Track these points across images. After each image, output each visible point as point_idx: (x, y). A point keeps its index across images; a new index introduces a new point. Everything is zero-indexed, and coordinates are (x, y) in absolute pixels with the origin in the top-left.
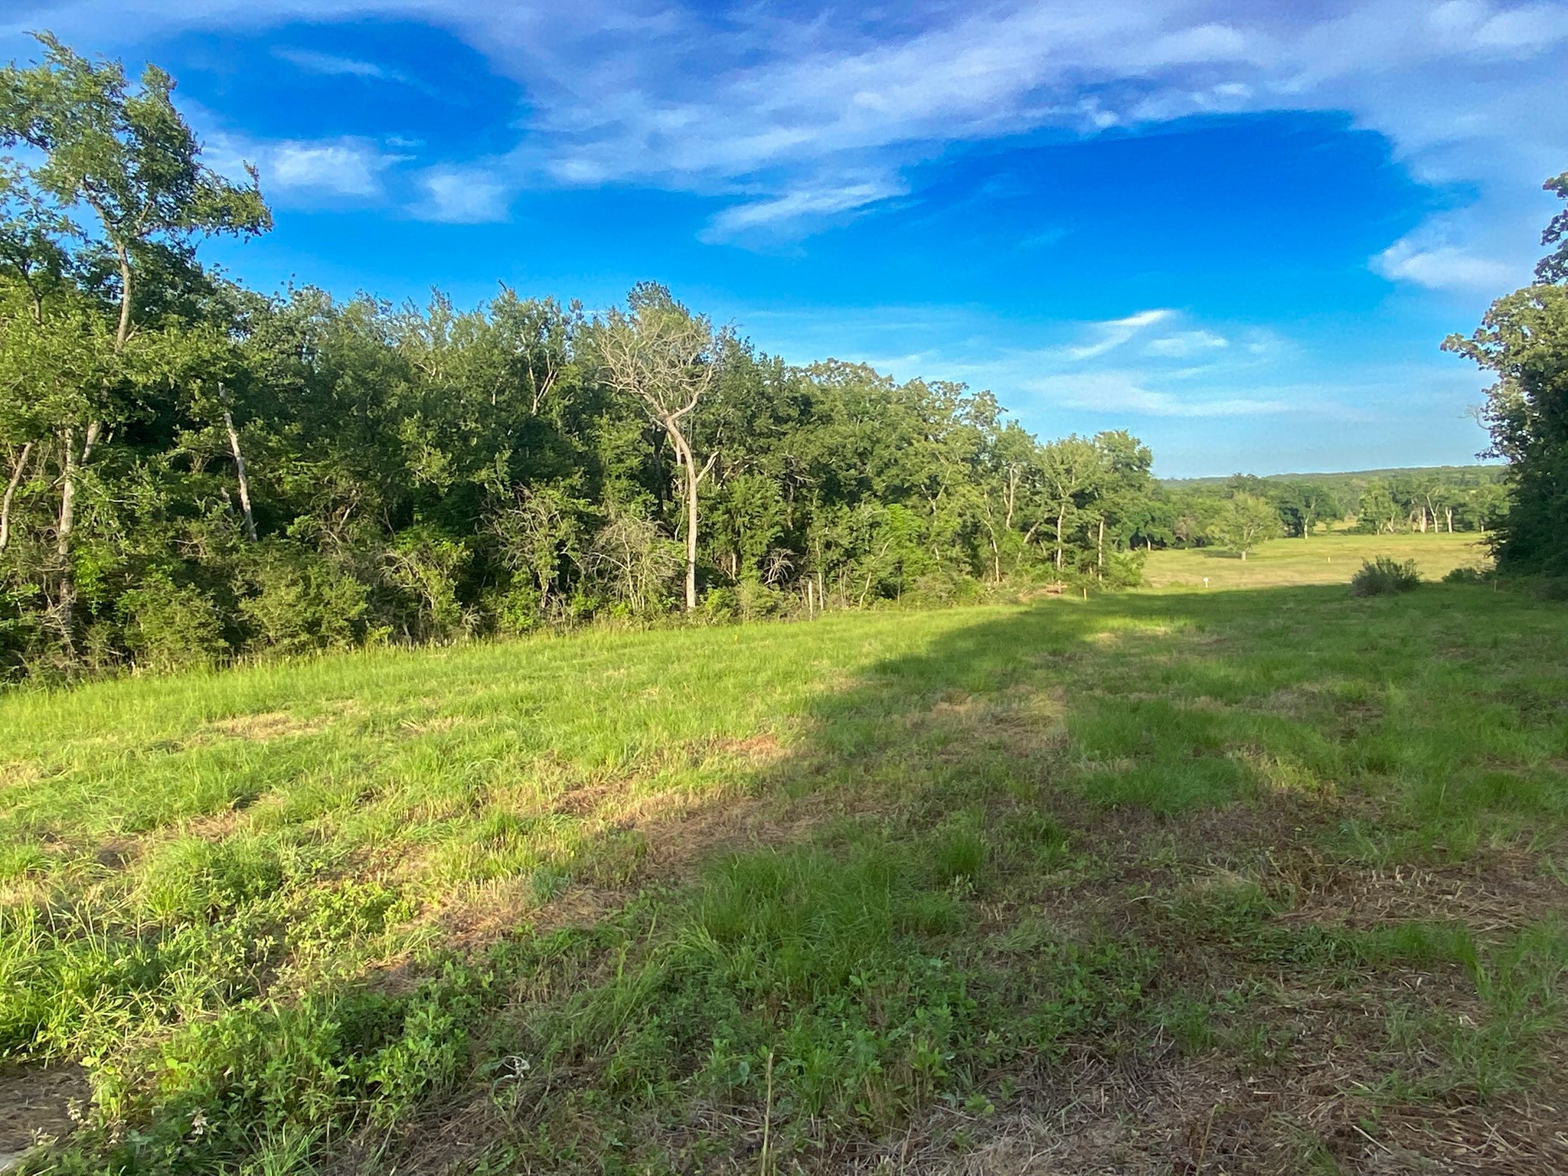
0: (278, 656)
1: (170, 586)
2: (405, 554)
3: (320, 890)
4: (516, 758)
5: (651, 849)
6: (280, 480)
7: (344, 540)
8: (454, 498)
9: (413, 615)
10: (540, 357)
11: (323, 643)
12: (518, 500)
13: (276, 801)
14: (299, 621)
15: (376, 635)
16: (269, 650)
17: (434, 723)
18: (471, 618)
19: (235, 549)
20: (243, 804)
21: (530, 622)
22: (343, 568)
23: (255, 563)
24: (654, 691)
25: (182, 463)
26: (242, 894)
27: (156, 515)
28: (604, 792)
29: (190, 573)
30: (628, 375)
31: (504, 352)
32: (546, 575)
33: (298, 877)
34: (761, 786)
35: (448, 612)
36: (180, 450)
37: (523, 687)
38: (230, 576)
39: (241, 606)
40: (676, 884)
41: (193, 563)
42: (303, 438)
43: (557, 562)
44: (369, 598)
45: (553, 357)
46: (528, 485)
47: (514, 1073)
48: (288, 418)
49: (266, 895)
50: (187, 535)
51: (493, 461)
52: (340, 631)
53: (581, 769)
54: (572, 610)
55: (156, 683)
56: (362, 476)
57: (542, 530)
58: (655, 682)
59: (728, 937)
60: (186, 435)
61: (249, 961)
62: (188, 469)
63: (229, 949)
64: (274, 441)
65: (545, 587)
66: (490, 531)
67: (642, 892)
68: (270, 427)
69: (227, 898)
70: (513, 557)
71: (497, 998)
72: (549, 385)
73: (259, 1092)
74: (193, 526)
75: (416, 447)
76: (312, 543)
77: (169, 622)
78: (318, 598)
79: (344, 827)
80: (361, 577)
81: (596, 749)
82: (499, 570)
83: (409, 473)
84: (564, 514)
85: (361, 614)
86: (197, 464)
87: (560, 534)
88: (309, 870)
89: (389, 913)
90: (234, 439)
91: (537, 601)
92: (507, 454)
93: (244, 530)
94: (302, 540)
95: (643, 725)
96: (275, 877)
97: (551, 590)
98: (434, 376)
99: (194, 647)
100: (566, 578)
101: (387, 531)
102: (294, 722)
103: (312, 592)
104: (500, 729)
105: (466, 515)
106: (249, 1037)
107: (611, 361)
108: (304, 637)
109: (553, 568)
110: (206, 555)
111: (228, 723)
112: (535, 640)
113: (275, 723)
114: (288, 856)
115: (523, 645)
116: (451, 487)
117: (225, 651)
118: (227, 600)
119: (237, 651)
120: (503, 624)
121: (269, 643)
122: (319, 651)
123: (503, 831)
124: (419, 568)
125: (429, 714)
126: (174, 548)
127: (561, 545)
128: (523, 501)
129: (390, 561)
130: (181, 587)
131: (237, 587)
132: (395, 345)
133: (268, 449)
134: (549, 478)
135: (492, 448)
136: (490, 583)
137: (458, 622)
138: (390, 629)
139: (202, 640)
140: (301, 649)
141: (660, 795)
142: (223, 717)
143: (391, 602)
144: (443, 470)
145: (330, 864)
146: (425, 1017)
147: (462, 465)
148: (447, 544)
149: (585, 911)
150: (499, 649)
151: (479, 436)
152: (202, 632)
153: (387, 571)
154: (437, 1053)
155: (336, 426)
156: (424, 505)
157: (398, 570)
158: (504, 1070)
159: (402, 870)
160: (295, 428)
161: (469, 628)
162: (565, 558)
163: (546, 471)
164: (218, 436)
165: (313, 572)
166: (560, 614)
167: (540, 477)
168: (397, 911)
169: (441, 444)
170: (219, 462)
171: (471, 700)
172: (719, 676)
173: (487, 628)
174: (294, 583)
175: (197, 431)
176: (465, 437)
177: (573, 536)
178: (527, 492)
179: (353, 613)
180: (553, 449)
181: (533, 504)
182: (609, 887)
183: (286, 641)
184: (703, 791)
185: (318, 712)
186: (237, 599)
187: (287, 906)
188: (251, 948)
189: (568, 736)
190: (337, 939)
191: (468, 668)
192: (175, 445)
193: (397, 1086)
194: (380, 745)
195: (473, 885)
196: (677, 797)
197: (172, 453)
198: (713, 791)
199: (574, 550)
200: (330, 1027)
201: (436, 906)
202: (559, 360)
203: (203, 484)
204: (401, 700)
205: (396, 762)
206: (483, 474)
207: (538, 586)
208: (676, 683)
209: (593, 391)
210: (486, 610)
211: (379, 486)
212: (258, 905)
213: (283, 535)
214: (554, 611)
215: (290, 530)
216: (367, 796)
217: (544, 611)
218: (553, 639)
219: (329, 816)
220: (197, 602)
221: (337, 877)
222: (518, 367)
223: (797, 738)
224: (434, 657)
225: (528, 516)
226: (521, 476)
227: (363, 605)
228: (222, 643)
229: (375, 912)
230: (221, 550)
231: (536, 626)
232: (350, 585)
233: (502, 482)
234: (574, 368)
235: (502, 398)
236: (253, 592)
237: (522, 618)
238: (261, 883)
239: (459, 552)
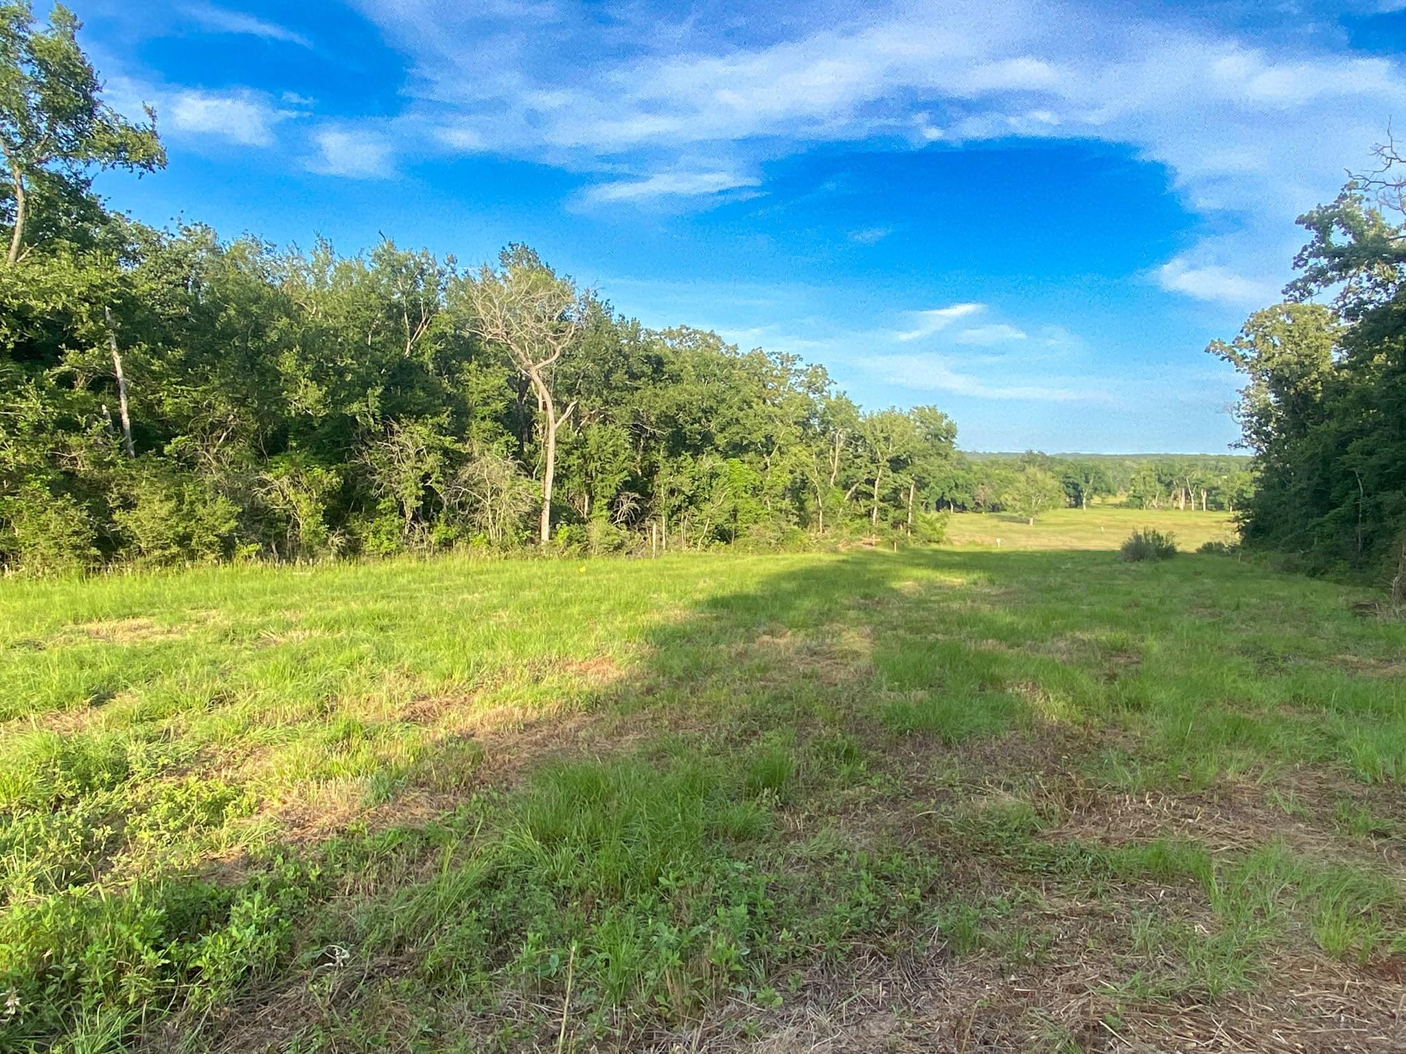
0: (148, 565)
1: (47, 495)
2: (277, 478)
3: (168, 784)
4: (368, 670)
5: (487, 757)
6: (160, 401)
7: (219, 461)
8: (327, 429)
9: (281, 535)
10: (415, 305)
11: (192, 556)
12: (388, 433)
13: (130, 701)
14: (170, 534)
15: (245, 552)
16: (140, 559)
17: (292, 634)
18: (336, 541)
19: (112, 463)
20: (99, 702)
21: (394, 546)
22: (216, 488)
23: (132, 478)
24: (504, 615)
25: (67, 381)
26: (87, 785)
27: (39, 428)
28: (448, 704)
29: (67, 484)
30: (497, 326)
31: (381, 297)
32: (411, 504)
33: (144, 771)
34: (594, 704)
35: (316, 534)
36: (65, 368)
37: (381, 605)
38: (106, 489)
39: (115, 517)
40: (507, 789)
41: (70, 475)
42: (186, 363)
43: (422, 493)
44: (239, 517)
45: (427, 304)
46: (398, 421)
47: (334, 962)
48: (170, 343)
49: (110, 787)
50: (66, 447)
51: (365, 395)
52: (210, 546)
53: (429, 683)
54: (434, 538)
55: (27, 586)
56: (241, 402)
57: (410, 464)
58: (506, 607)
59: (550, 840)
60: (72, 355)
61: (86, 848)
62: (72, 387)
63: (65, 836)
64: (157, 365)
65: (409, 515)
66: (359, 461)
67: (475, 796)
68: (154, 352)
69: (71, 788)
70: (380, 486)
71: (324, 891)
72: (422, 330)
73: (78, 974)
74: (73, 440)
75: (293, 380)
76: (189, 463)
77: (44, 528)
78: (191, 515)
79: (195, 728)
80: (234, 496)
81: (444, 665)
82: (366, 498)
83: (286, 403)
84: (430, 449)
85: (230, 531)
86: (80, 383)
87: (426, 468)
88: (155, 766)
89: (229, 809)
90: (118, 360)
91: (401, 528)
92: (379, 390)
93: (122, 447)
94: (178, 459)
95: (491, 645)
96: (120, 770)
97: (415, 518)
98: (314, 315)
99: (67, 553)
100: (429, 509)
101: (261, 455)
102: (157, 628)
103: (185, 508)
104: (354, 642)
105: (337, 444)
106: (73, 921)
107: (482, 313)
108: (175, 549)
109: (417, 498)
110: (84, 468)
111: (93, 626)
112: (397, 564)
113: (140, 628)
114: (135, 752)
115: (384, 567)
116: (324, 420)
117: (96, 559)
118: (101, 511)
119: (108, 559)
120: (368, 547)
121: (140, 553)
122: (188, 564)
123: (348, 735)
124: (290, 492)
125: (289, 626)
126: (53, 460)
127: (427, 477)
128: (392, 433)
129: (263, 483)
130: (57, 495)
131: (112, 498)
132: (277, 283)
133: (153, 372)
134: (418, 415)
135: (366, 384)
136: (358, 508)
137: (324, 543)
138: (258, 547)
139: (75, 547)
140: (168, 561)
141: (501, 708)
142: (90, 620)
143: (260, 521)
144: (318, 402)
145: (178, 760)
146: (251, 906)
147: (334, 399)
148: (318, 471)
149: (418, 812)
150: (362, 570)
151: (354, 372)
152: (75, 540)
153: (260, 492)
154: (259, 940)
155: (217, 355)
156: (298, 433)
157: (269, 492)
158: (324, 959)
159: (247, 769)
160: (179, 353)
161: (334, 550)
162: (429, 489)
163: (416, 408)
164: (103, 357)
165: (188, 489)
166: (422, 541)
167: (408, 414)
168: (237, 806)
169: (318, 377)
170: (102, 382)
171: (330, 615)
172: (567, 603)
173: (352, 550)
174: (168, 498)
175: (83, 351)
176: (340, 373)
177: (438, 470)
178: (396, 427)
179: (224, 530)
180: (423, 389)
181: (403, 438)
182: (444, 791)
183: (157, 553)
184: (541, 706)
185: (182, 619)
186: (112, 510)
187: (130, 798)
188: (88, 837)
189: (418, 652)
190: (176, 831)
191: (329, 585)
192: (60, 363)
193: (217, 971)
194: (238, 652)
195: (314, 784)
196: (516, 710)
197: (57, 370)
198: (552, 706)
199: (438, 482)
200: (154, 914)
201: (276, 804)
202: (432, 308)
203: (85, 400)
204: (263, 612)
205: (252, 668)
206: (355, 407)
207: (402, 514)
208: (526, 608)
209: (464, 338)
210: (351, 533)
211: (256, 412)
212: (103, 796)
213: (160, 453)
214: (417, 538)
215: (167, 449)
216: (220, 699)
217: (406, 537)
218: (414, 564)
219: (182, 716)
220: (72, 512)
221: (183, 773)
222: (395, 312)
223: (632, 661)
224: (299, 573)
225: (396, 449)
226: (391, 412)
227: (233, 523)
228: (94, 551)
229: (216, 807)
230: (99, 463)
231: (399, 550)
232: (222, 505)
233: (373, 416)
234: (447, 316)
235: (377, 339)
236: (128, 504)
237: (386, 543)
238: (107, 776)
239: (331, 479)
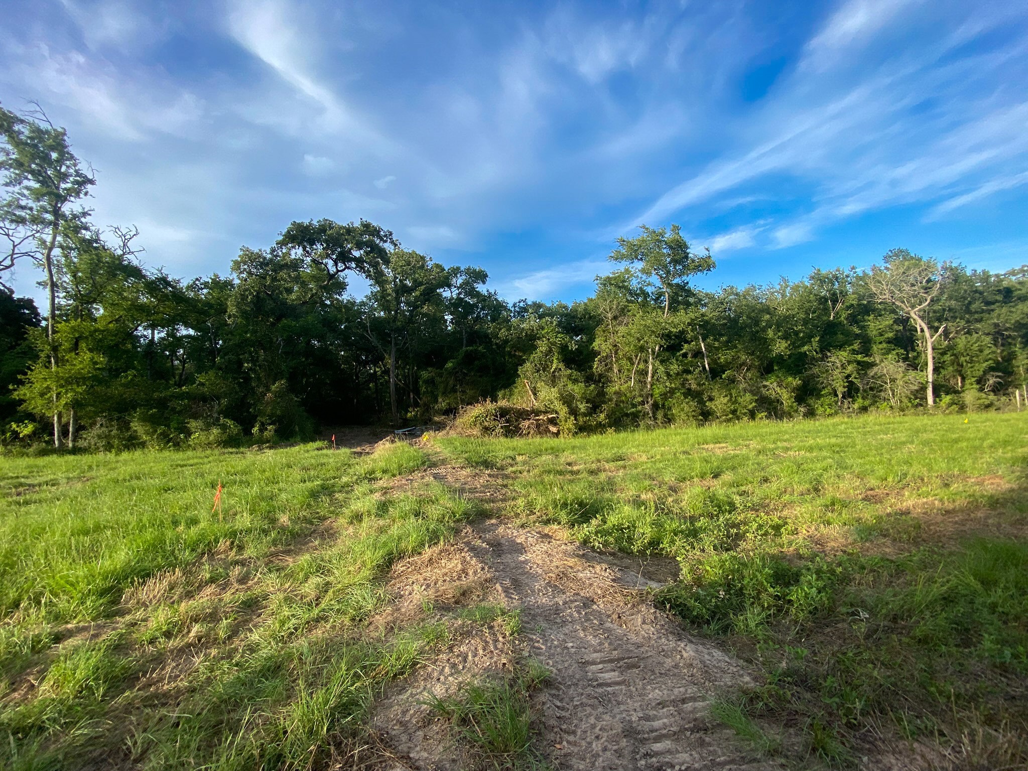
0: (721, 423)
1: (682, 398)
2: (771, 383)
3: (751, 515)
4: (835, 472)
5: (923, 526)
6: (719, 358)
7: (745, 379)
8: (792, 359)
9: (775, 408)
10: (834, 294)
11: (738, 418)
12: (824, 358)
13: (728, 477)
14: (728, 410)
15: (760, 416)
16: (718, 420)
17: (791, 453)
18: (802, 410)
19: (704, 384)
20: (716, 476)
21: (833, 411)
22: (745, 390)
23: (711, 389)
24: (912, 447)
25: (685, 355)
26: (721, 511)
27: (678, 374)
28: (887, 494)
29: (689, 393)
30: (885, 294)
31: (815, 295)
32: (840, 391)
33: (741, 508)
34: (995, 503)
35: (792, 407)
36: (684, 351)
37: (833, 440)
38: (703, 394)
39: (707, 404)
40: (942, 547)
41: (689, 389)
42: (727, 342)
43: (846, 384)
44: (756, 401)
45: (841, 293)
46: (829, 351)
47: (860, 616)
48: (722, 335)
49: (730, 513)
50: (687, 380)
51: (811, 342)
52: (745, 414)
53: (873, 482)
54: (856, 406)
55: (679, 431)
56: (752, 354)
57: (838, 371)
58: (912, 442)
59: (988, 583)
60: (686, 346)
61: (728, 537)
62: (687, 357)
63: (720, 530)
64: (717, 344)
65: (840, 396)
66: (810, 372)
67: (921, 547)
68: (715, 340)
69: (715, 511)
70: (823, 383)
71: (845, 579)
72: (839, 306)
73: (741, 589)
74: (689, 377)
75: (773, 340)
76: (732, 381)
77: (683, 410)
78: (736, 402)
79: (757, 491)
80: (753, 393)
81: (881, 472)
82: (815, 389)
83: (771, 351)
84: (849, 362)
85: (753, 407)
86: (690, 355)
87: (848, 372)
88: (746, 506)
89: (783, 530)
90: (702, 345)
91: (836, 402)
92: (817, 339)
93: (707, 377)
94: (728, 380)
95: (908, 463)
96: (732, 507)
97: (844, 397)
98: (782, 310)
99: (691, 419)
100: (851, 391)
101: (762, 374)
102: (730, 448)
103: (733, 399)
104: (825, 458)
105: (798, 366)
106: (736, 566)
107: (874, 289)
108: (731, 416)
109: (844, 387)
110: (694, 386)
111: (706, 446)
112: (836, 420)
113: (723, 447)
114: (737, 499)
115: (830, 421)
116: (790, 356)
117: (701, 420)
118: (702, 402)
119: (706, 420)
120: (820, 411)
121: (718, 418)
122: (737, 422)
123: (833, 504)
124: (778, 389)
125: (787, 449)
126: (683, 385)
127: (849, 376)
128: (827, 358)
129: (765, 386)
130: (686, 398)
131: (705, 397)
132: (764, 301)
133: (715, 347)
134: (841, 347)
135: (810, 337)
136: (811, 394)
137: (796, 411)
138: (766, 414)
139: (694, 416)
140: (729, 420)
141: (925, 500)
142: (703, 444)
143: (765, 403)
144: (786, 348)
145: (753, 505)
146: (808, 577)
147: (794, 346)
148: (790, 379)
149: (887, 550)
150: (817, 423)
151: (804, 332)
152: (693, 413)
153: (764, 391)
154: (819, 596)
155: (740, 336)
156: (778, 363)
157: (768, 390)
158: (853, 614)
159: (785, 513)
160: (724, 339)
161: (802, 414)
162: (851, 383)
163: (839, 344)
164: (697, 345)
165: (733, 392)
166: (849, 408)
167: (835, 347)
168: (786, 530)
169: (785, 337)
170: (698, 354)
171: (807, 444)
172: (956, 441)
173: (811, 414)
174: (726, 396)
175: (690, 344)
176: (796, 333)
177: (855, 372)
178: (829, 354)
179: (750, 407)
180: (842, 334)
181: (833, 359)
182: (900, 540)
183: (724, 417)
184: (954, 501)
185: (739, 445)
186: (706, 402)
187: (739, 518)
188: (728, 532)
189: (862, 465)
190: (762, 535)
191: (803, 431)
192: (682, 349)
193: (800, 604)
194: (767, 460)
195: (822, 526)
196: (936, 502)
197: (681, 352)
198: (961, 502)
199: (856, 378)
200: (769, 571)
201: (804, 532)
202: (844, 294)
203: (692, 362)
204: (774, 443)
205: (775, 467)
206: (806, 348)
207: (836, 395)
208: (926, 443)
209: (863, 304)
210: (809, 405)
211: (758, 357)
212: (728, 516)
213: (721, 378)
214: (846, 406)
215: (724, 376)
216: (766, 480)
217: (840, 407)
218: (846, 420)
219: (750, 486)
220: (691, 403)
221: (757, 511)
222: (823, 301)
223: (1019, 478)
224: (786, 425)
225: (830, 364)
226: (825, 347)
227: (754, 404)
228: (701, 417)
229: (777, 528)
230: (699, 384)
231: (836, 413)
232: (748, 397)
233: (815, 351)
234: (853, 296)
235: (815, 315)
236: (711, 399)
237: (828, 410)
238: (728, 508)
239: (796, 382)
